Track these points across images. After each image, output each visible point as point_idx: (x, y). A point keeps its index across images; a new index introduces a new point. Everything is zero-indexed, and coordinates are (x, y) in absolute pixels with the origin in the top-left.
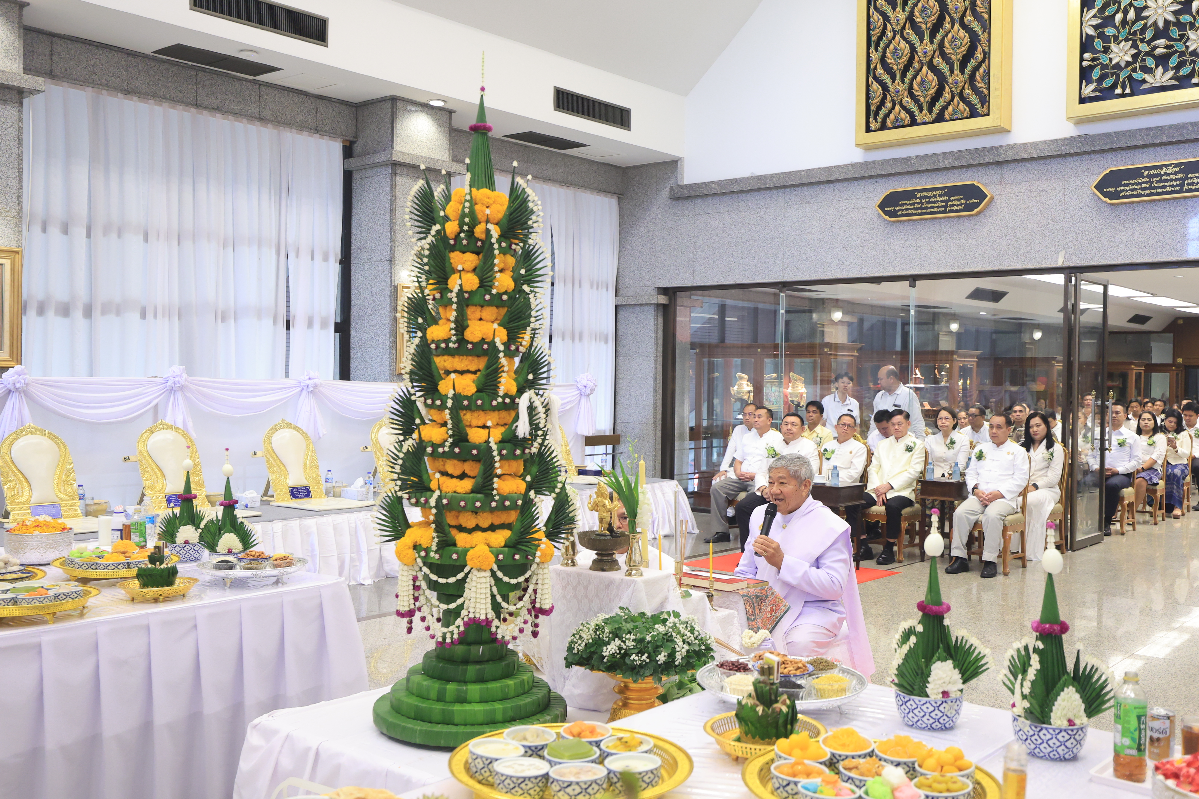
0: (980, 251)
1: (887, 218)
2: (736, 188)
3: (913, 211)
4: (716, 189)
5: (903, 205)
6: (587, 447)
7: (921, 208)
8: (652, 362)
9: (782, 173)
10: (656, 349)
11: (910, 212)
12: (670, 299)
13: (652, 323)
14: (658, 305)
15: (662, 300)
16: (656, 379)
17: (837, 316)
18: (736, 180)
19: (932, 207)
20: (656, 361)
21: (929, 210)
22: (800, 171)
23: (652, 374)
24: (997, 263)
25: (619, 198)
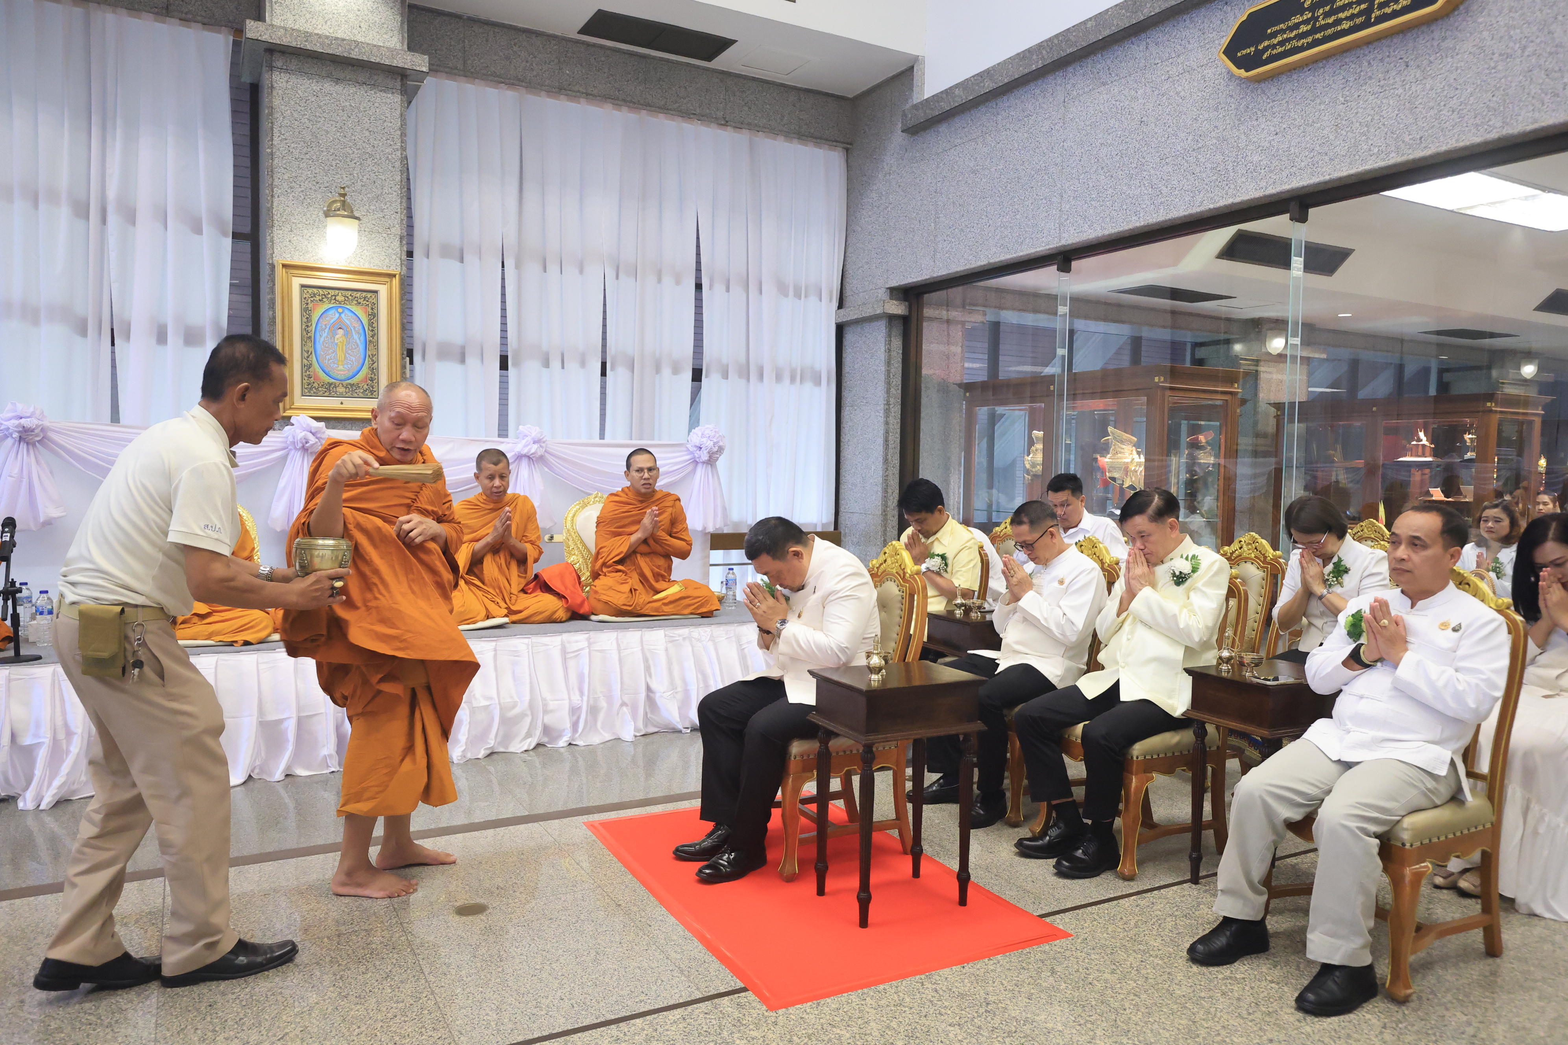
0: (1454, 103)
1: (1242, 73)
2: (989, 86)
3: (1295, 43)
4: (962, 97)
5: (1274, 35)
6: (713, 552)
7: (1314, 31)
8: (882, 413)
9: (1057, 36)
10: (888, 391)
11: (1288, 46)
12: (910, 308)
13: (883, 349)
14: (891, 318)
15: (897, 308)
16: (886, 441)
17: (1277, 344)
18: (987, 72)
19: (1338, 22)
20: (887, 412)
21: (1329, 32)
22: (1084, 23)
23: (882, 432)
24: (1496, 122)
25: (847, 150)
